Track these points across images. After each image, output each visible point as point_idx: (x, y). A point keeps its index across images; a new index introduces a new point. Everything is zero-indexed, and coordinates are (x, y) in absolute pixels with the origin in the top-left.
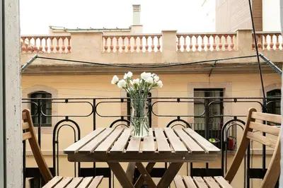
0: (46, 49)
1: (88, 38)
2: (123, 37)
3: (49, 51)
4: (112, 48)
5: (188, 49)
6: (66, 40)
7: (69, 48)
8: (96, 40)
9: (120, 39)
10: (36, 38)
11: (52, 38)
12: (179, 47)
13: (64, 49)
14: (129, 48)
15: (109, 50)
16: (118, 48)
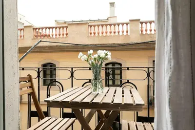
0: (53, 35)
1: (79, 27)
2: (102, 26)
3: (54, 36)
4: (94, 33)
5: (149, 32)
6: (65, 28)
7: (67, 34)
8: (84, 28)
9: (100, 27)
10: (46, 28)
11: (56, 28)
12: (142, 31)
13: (63, 35)
14: (106, 33)
15: (93, 35)
16: (98, 33)
